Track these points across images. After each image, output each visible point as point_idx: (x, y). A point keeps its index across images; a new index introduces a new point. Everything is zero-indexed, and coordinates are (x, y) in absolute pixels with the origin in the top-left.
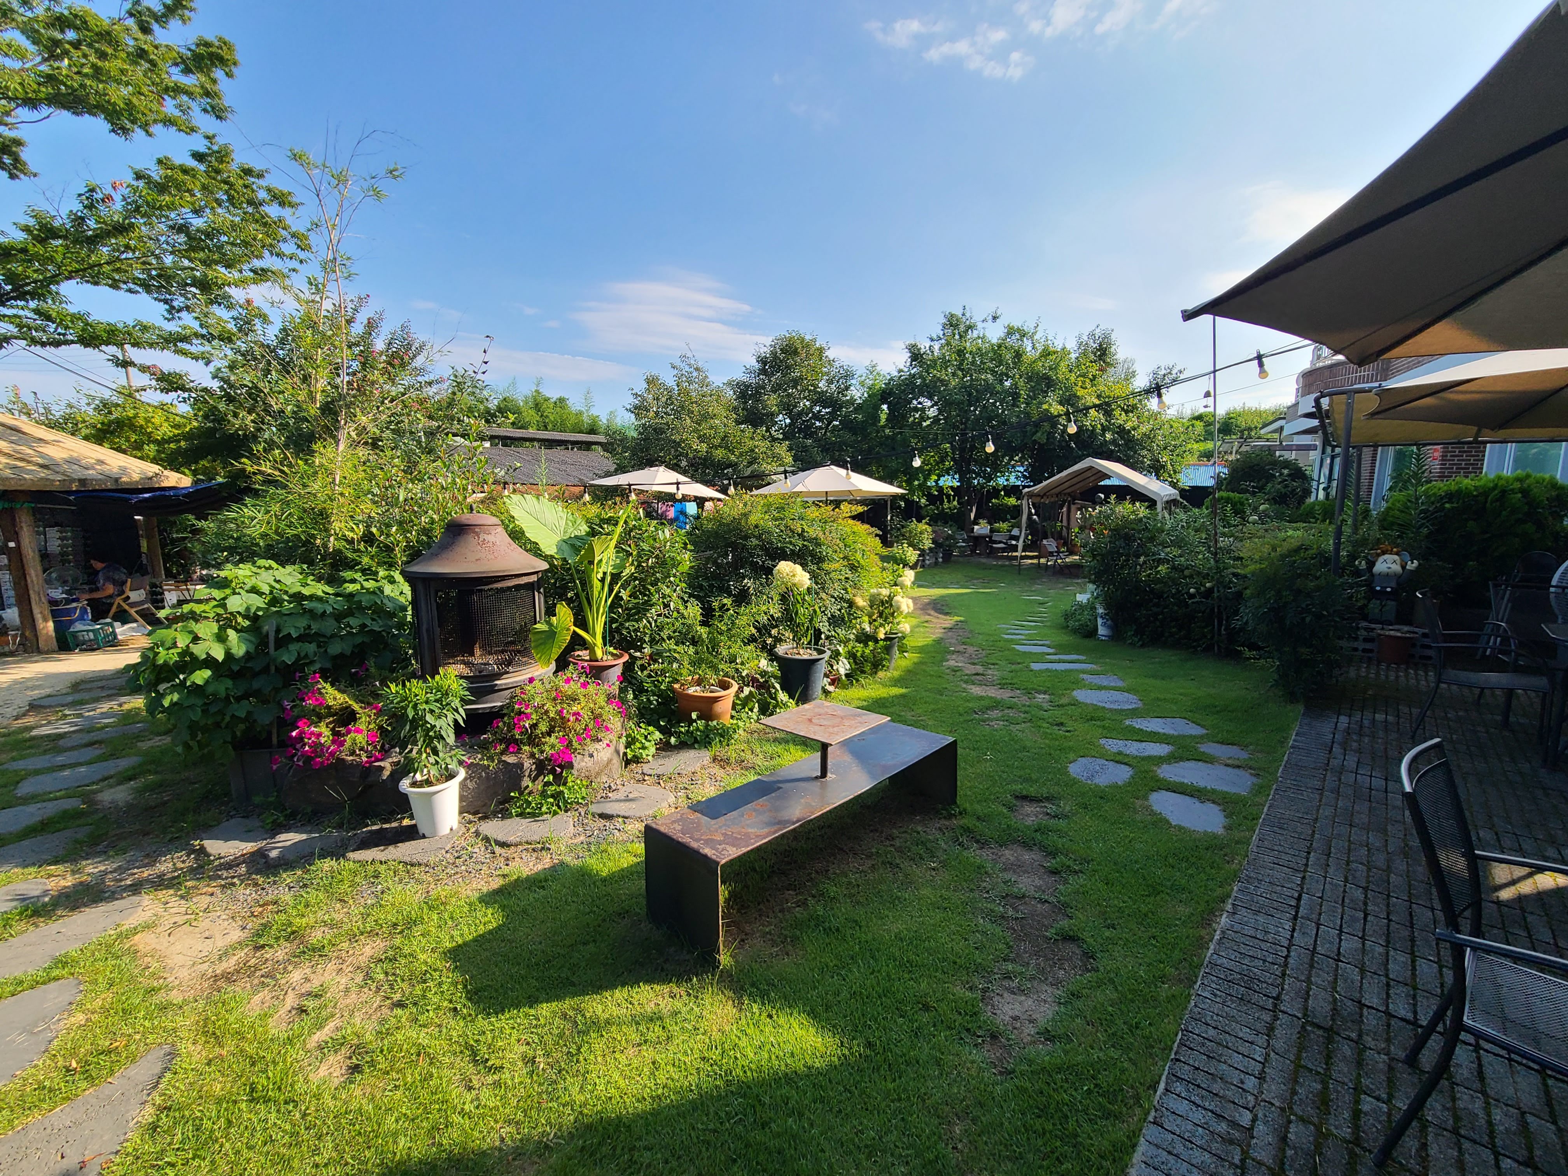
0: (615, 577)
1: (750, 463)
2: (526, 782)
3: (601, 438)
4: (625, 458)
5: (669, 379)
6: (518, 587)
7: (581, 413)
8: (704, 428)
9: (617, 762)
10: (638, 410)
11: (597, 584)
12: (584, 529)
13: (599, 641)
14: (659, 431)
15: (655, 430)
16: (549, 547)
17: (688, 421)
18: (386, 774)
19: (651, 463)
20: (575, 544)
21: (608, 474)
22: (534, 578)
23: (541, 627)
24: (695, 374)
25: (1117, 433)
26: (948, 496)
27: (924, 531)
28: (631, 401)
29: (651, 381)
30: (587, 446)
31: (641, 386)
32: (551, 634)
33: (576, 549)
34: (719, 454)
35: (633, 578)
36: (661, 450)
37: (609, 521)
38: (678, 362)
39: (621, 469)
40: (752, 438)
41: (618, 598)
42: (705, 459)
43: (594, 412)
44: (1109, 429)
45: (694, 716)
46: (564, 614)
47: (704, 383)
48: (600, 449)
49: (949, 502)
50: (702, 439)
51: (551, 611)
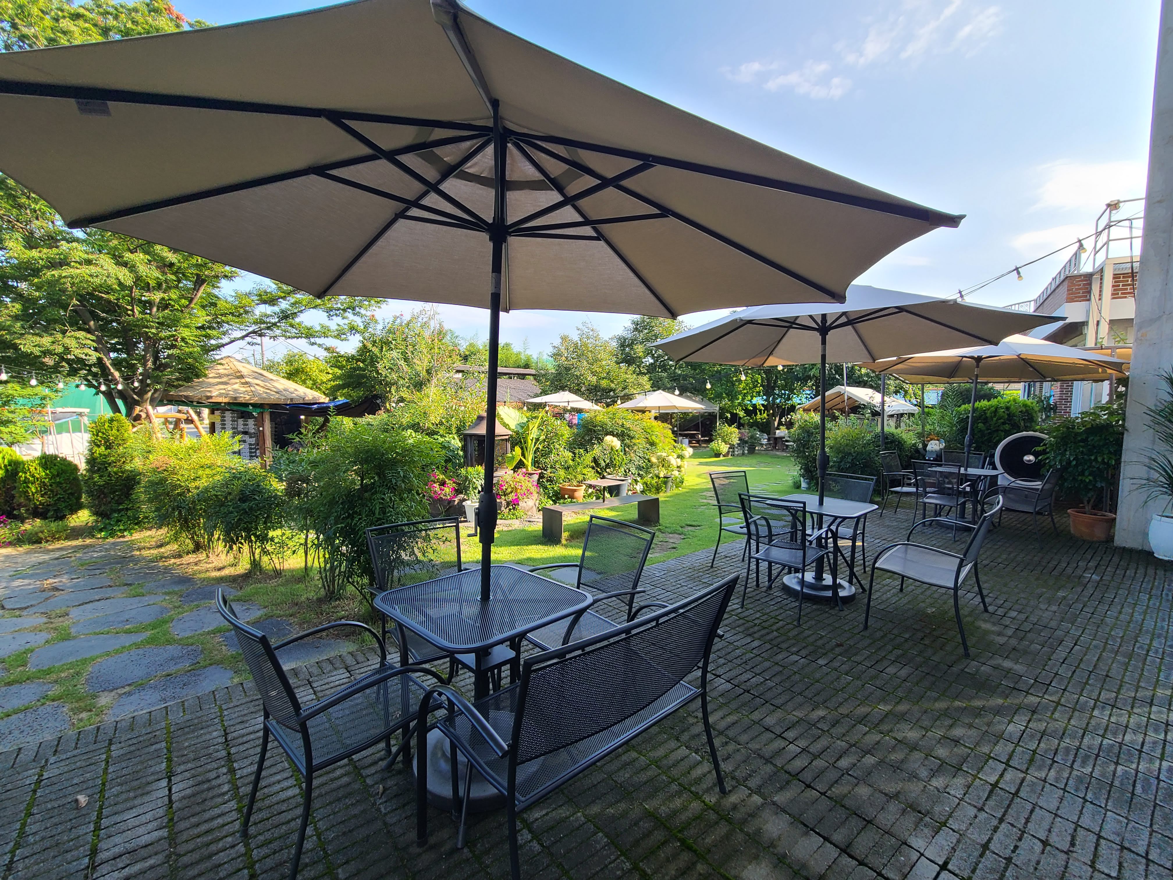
0: (537, 440)
1: (624, 389)
2: (503, 509)
3: (533, 372)
4: (547, 386)
5: (575, 337)
6: (503, 440)
7: (520, 353)
8: (595, 368)
9: (535, 509)
10: (556, 355)
11: (530, 441)
12: (526, 420)
13: (530, 464)
14: (568, 369)
15: (566, 368)
16: (513, 427)
17: (585, 363)
18: (456, 503)
19: (563, 388)
20: (522, 426)
21: (536, 396)
22: (507, 437)
23: (509, 455)
24: (591, 333)
26: (760, 411)
27: (733, 433)
28: (550, 350)
29: (564, 339)
30: (522, 376)
31: (557, 342)
32: (513, 458)
33: (523, 427)
34: (604, 383)
35: (544, 440)
36: (569, 381)
37: (535, 417)
38: (581, 327)
39: (544, 393)
40: (626, 373)
41: (538, 448)
42: (596, 387)
43: (529, 352)
45: (566, 496)
46: (518, 450)
47: (597, 338)
48: (532, 378)
49: (761, 414)
50: (594, 373)
51: (513, 449)
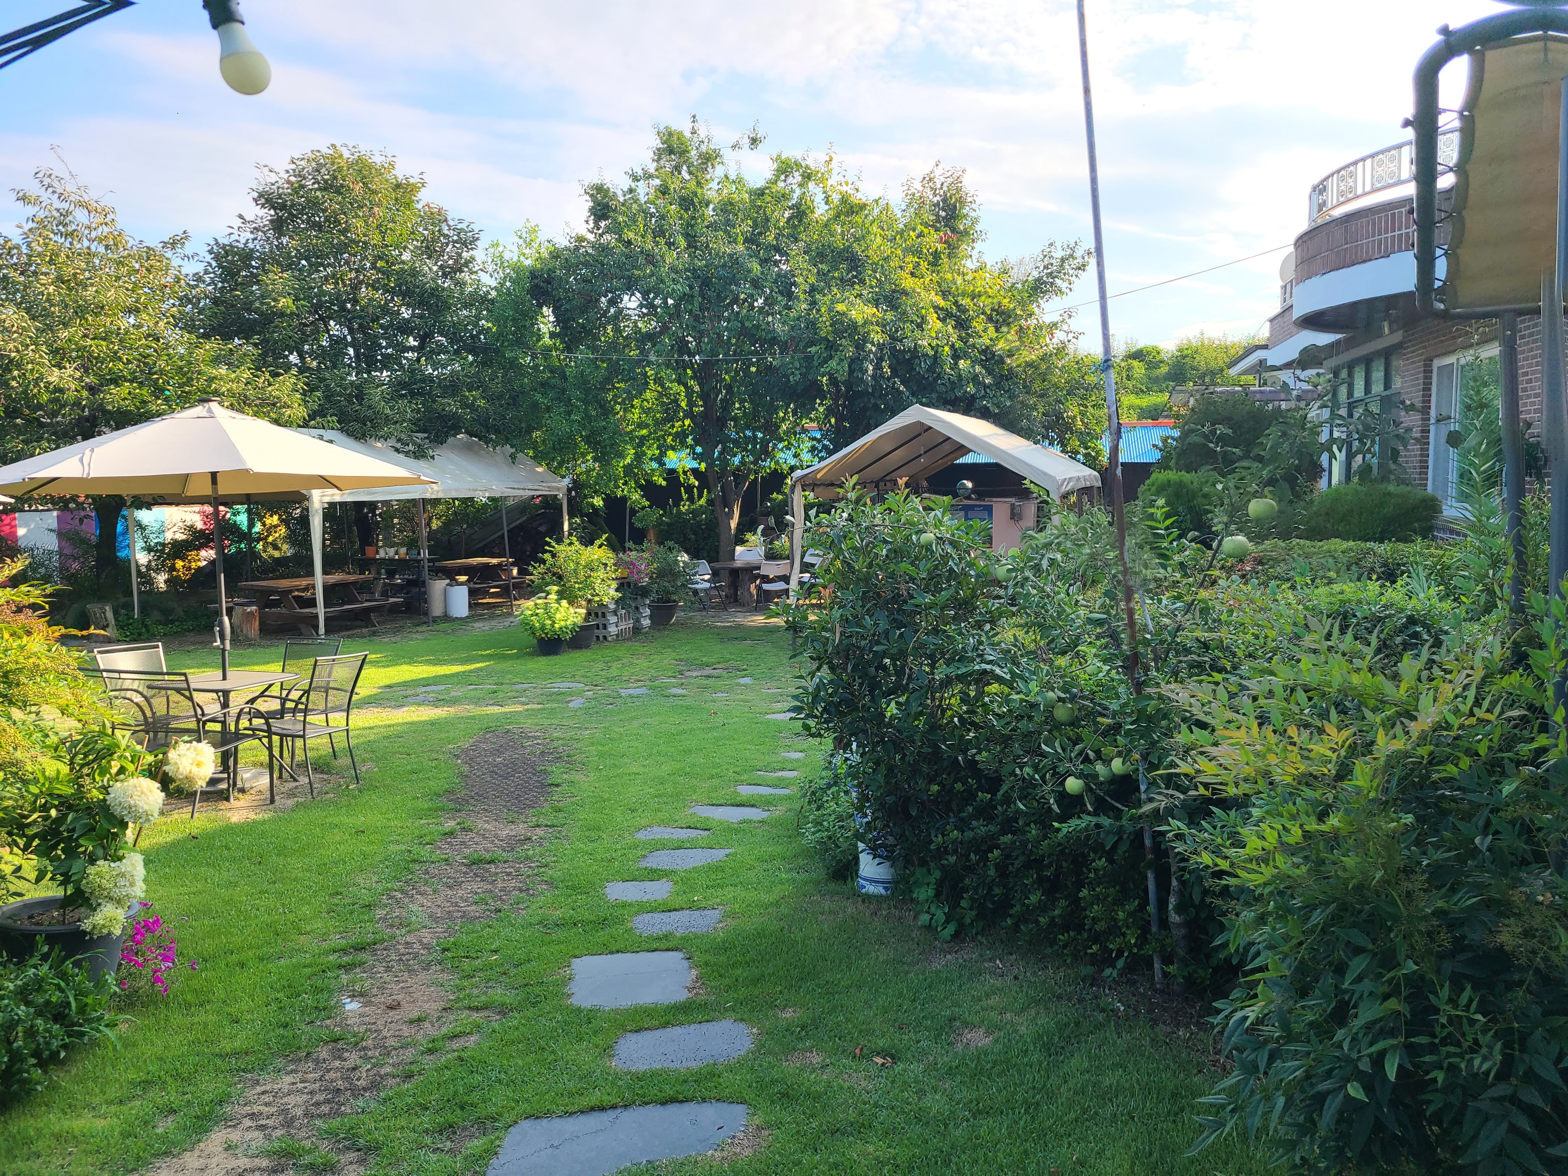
25: (982, 363)
26: (689, 489)
38: (34, 189)
44: (966, 356)
49: (691, 499)
